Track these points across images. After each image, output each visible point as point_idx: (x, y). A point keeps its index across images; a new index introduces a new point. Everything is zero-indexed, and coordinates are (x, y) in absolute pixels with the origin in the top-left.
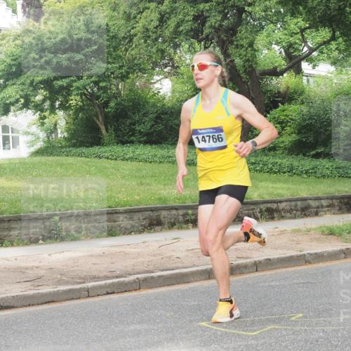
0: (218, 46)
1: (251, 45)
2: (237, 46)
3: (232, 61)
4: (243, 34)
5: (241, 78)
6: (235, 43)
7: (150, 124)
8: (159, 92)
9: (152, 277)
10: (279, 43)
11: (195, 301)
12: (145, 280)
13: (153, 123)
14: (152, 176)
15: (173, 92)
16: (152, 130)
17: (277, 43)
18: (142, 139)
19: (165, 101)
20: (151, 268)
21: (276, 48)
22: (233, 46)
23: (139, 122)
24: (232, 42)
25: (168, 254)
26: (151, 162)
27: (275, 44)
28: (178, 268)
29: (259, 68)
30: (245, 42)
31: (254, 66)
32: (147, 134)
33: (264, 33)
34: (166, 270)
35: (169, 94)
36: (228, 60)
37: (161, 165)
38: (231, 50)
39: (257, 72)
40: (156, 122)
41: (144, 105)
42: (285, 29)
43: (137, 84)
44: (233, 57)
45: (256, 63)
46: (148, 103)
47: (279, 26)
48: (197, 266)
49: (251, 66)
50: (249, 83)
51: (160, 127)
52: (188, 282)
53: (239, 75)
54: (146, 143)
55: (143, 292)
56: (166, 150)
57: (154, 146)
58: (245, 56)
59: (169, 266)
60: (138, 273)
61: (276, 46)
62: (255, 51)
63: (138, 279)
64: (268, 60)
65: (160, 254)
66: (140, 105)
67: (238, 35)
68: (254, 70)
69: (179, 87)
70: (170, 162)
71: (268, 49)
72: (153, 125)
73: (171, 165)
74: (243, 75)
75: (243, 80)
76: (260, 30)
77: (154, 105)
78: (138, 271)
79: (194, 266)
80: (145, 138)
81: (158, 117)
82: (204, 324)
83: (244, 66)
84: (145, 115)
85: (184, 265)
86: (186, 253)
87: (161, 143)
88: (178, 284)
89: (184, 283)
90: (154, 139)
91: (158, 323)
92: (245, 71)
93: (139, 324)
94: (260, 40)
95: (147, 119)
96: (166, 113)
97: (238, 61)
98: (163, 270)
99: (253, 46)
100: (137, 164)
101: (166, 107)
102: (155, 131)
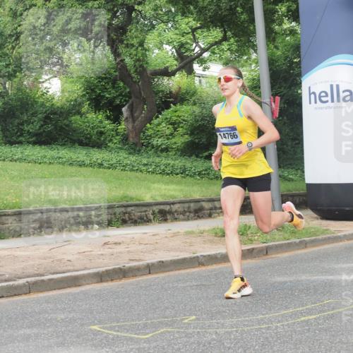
0: (108, 45)
1: (141, 44)
2: (127, 46)
3: (123, 61)
4: (133, 33)
5: (132, 78)
6: (125, 42)
7: (39, 125)
8: (48, 92)
9: (43, 281)
10: (171, 43)
11: (86, 305)
12: (35, 283)
13: (42, 123)
14: (42, 177)
15: (63, 91)
16: (42, 130)
17: (168, 43)
18: (31, 140)
19: (54, 101)
20: (41, 271)
21: (167, 48)
22: (123, 46)
23: (28, 122)
24: (122, 42)
25: (59, 257)
26: (40, 163)
27: (166, 44)
28: (69, 271)
29: (150, 68)
30: (135, 42)
31: (145, 66)
32: (36, 135)
33: (155, 32)
34: (57, 273)
35: (59, 94)
36: (118, 60)
37: (51, 166)
38: (121, 49)
39: (149, 72)
40: (44, 122)
41: (32, 105)
42: (176, 29)
43: (25, 83)
44: (123, 57)
45: (147, 63)
46: (36, 102)
47: (170, 25)
48: (90, 269)
49: (141, 66)
50: (140, 84)
51: (50, 127)
52: (79, 286)
53: (130, 75)
54: (35, 143)
55: (33, 296)
56: (56, 151)
57: (43, 147)
58: (136, 55)
59: (60, 269)
60: (28, 277)
61: (167, 46)
62: (146, 50)
63: (27, 282)
64: (159, 60)
65: (50, 258)
66: (28, 104)
67: (129, 34)
68: (144, 70)
69: (69, 86)
70: (60, 163)
71: (159, 49)
72: (42, 126)
73: (61, 166)
74: (133, 75)
75: (134, 80)
76: (151, 29)
77: (43, 105)
78: (28, 274)
79: (85, 269)
80: (34, 139)
81: (47, 118)
82: (96, 327)
83: (135, 66)
84: (34, 114)
85: (76, 268)
86: (77, 256)
87: (50, 144)
88: (69, 287)
89: (76, 286)
90: (43, 139)
91: (48, 327)
92: (136, 71)
93: (29, 328)
94: (151, 40)
95: (36, 119)
96: (55, 113)
97: (128, 60)
98: (54, 273)
99: (143, 46)
100: (26, 165)
101: (55, 107)
102: (44, 131)
